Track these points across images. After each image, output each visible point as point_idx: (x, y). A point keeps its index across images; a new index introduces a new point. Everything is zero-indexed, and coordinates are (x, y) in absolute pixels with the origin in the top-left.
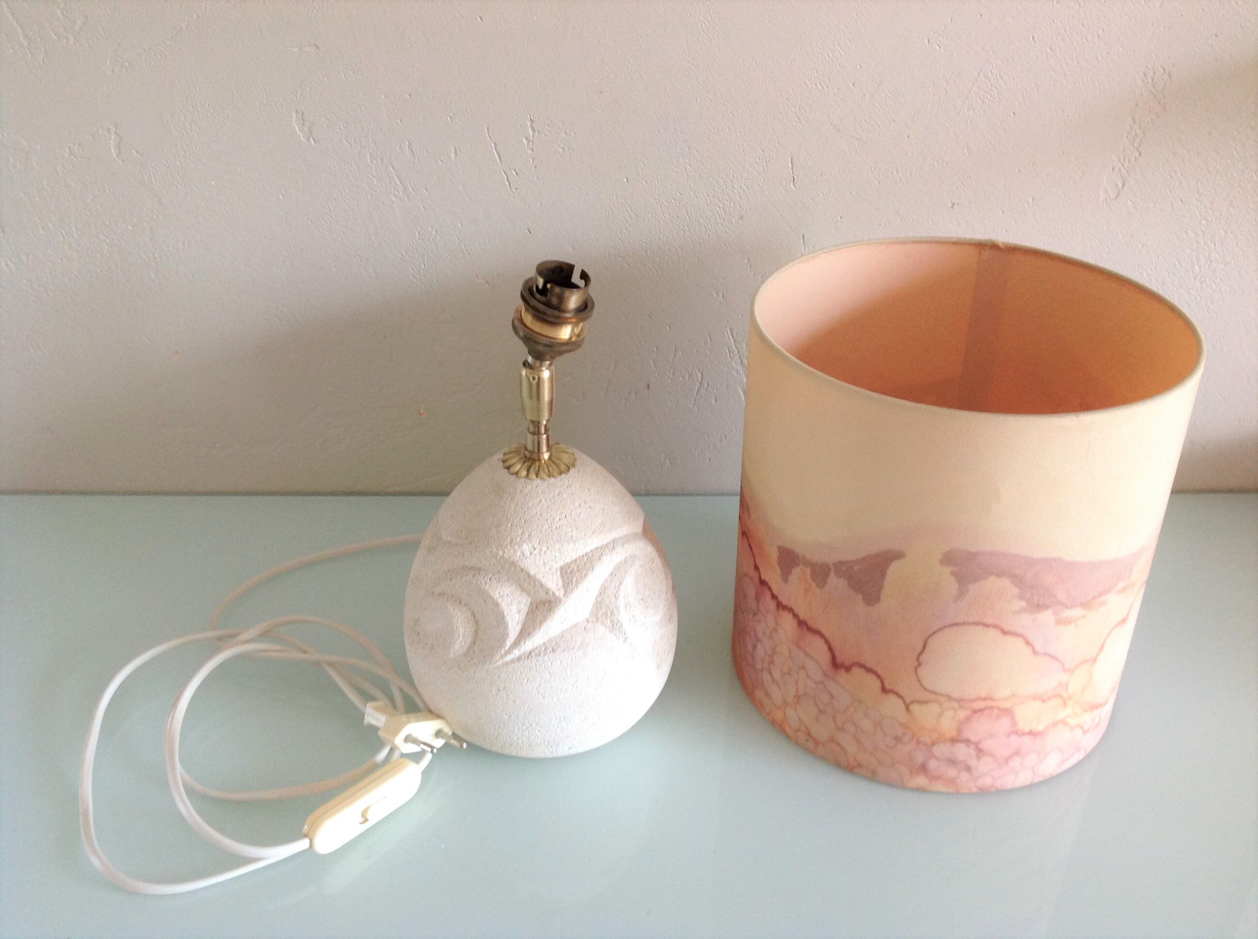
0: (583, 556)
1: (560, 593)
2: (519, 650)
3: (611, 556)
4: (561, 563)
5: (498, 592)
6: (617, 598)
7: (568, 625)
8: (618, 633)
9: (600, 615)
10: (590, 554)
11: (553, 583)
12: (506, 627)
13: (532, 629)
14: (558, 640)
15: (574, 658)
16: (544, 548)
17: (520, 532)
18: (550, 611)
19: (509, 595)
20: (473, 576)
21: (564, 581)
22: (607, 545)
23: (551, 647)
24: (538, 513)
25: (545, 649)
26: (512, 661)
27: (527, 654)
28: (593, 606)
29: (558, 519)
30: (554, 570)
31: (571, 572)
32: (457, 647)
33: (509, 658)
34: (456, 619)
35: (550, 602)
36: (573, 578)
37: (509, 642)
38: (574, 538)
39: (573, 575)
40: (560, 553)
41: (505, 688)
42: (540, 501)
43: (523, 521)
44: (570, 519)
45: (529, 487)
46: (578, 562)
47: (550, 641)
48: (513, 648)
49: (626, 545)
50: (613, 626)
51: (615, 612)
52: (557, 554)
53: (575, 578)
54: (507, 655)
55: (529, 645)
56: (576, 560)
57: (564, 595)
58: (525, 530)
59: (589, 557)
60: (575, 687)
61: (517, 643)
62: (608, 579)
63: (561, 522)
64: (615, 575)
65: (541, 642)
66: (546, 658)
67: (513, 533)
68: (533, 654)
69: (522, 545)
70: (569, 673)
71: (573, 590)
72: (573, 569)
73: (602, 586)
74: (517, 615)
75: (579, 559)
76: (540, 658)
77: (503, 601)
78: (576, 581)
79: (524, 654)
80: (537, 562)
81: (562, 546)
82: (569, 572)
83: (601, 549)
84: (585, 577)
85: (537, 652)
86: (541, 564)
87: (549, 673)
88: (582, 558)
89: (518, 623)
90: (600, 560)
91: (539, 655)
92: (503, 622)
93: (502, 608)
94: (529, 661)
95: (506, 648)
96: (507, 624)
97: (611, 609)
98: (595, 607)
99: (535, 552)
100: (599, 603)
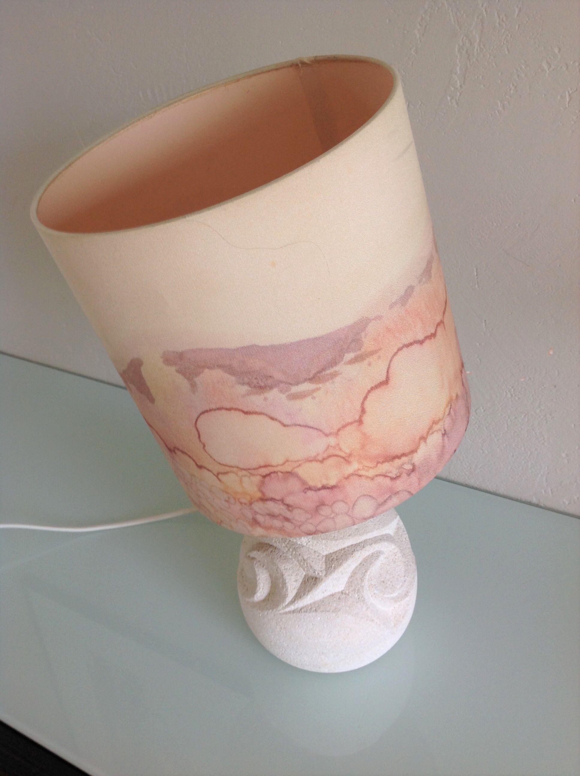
0: (341, 550)
1: (322, 574)
2: (294, 606)
3: (361, 552)
4: (326, 553)
5: (283, 566)
6: (362, 580)
7: (327, 594)
8: (362, 604)
9: (351, 590)
10: (346, 550)
11: (319, 567)
12: (287, 590)
13: (303, 594)
14: (320, 603)
15: (329, 617)
16: (315, 542)
18: (315, 584)
19: (291, 569)
20: (271, 552)
21: (326, 566)
22: (360, 543)
23: (315, 608)
25: (311, 609)
26: (290, 612)
27: (299, 610)
28: (346, 584)
30: (320, 557)
31: (332, 560)
32: (259, 594)
33: (287, 610)
34: (259, 577)
35: (316, 578)
36: (332, 564)
37: (288, 600)
38: (336, 538)
39: (333, 562)
40: (326, 546)
41: (285, 628)
46: (337, 554)
47: (314, 603)
48: (290, 604)
49: (373, 545)
50: (359, 598)
51: (360, 590)
52: (324, 547)
53: (333, 565)
54: (286, 607)
55: (300, 604)
56: (336, 552)
57: (325, 576)
59: (345, 552)
60: (329, 636)
61: (293, 602)
64: (363, 565)
65: (309, 603)
66: (311, 614)
68: (302, 610)
69: (302, 538)
70: (325, 626)
71: (331, 573)
72: (334, 558)
73: (353, 570)
74: (294, 583)
75: (338, 552)
76: (307, 614)
77: (286, 572)
78: (334, 567)
79: (297, 609)
80: (310, 550)
81: (327, 542)
82: (331, 559)
83: (355, 547)
84: (340, 565)
85: (305, 609)
86: (312, 552)
87: (312, 624)
88: (340, 551)
89: (295, 588)
90: (352, 554)
91: (306, 612)
92: (286, 587)
93: (285, 577)
94: (300, 614)
95: (286, 603)
96: (288, 588)
97: (358, 588)
98: (347, 585)
99: (310, 543)
100: (351, 582)
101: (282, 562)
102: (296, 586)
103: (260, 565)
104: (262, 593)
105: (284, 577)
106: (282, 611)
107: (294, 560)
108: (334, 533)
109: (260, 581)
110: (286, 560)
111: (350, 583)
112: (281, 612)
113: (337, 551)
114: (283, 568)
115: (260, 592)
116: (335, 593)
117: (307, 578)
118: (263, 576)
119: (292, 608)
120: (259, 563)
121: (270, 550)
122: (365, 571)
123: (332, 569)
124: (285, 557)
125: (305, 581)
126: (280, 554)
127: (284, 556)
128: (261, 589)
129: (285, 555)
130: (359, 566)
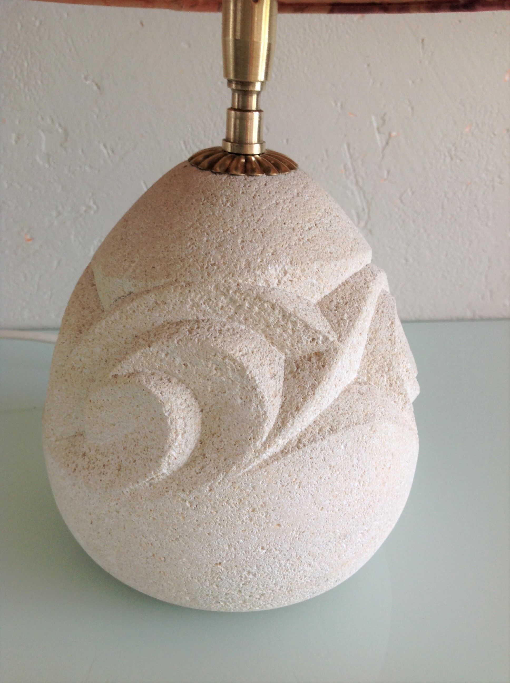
0: (343, 285)
1: (333, 338)
2: (284, 438)
3: (374, 285)
4: (318, 297)
5: (237, 348)
7: (340, 389)
9: (374, 371)
10: (352, 281)
11: (319, 324)
12: (261, 403)
13: (301, 400)
14: (334, 413)
16: (298, 272)
17: (259, 250)
18: (324, 366)
19: (255, 351)
20: (190, 332)
21: (330, 321)
23: (329, 424)
24: (279, 219)
25: (320, 430)
26: (275, 458)
28: (363, 360)
29: (307, 228)
30: (312, 307)
31: (337, 307)
32: (173, 453)
33: (270, 451)
34: (167, 407)
35: (319, 355)
36: (343, 315)
37: (268, 427)
39: (341, 310)
41: (263, 505)
42: (277, 204)
43: (260, 234)
44: (322, 229)
45: (255, 186)
46: (341, 294)
47: (321, 416)
48: (276, 435)
50: (391, 385)
51: (394, 363)
53: (346, 316)
54: (265, 448)
55: (296, 428)
56: (336, 291)
57: (338, 340)
58: (266, 246)
59: (353, 286)
62: (375, 317)
63: (313, 232)
66: (325, 442)
67: (248, 253)
68: (304, 441)
69: (266, 268)
70: (355, 461)
72: (337, 303)
73: (370, 329)
74: (272, 382)
75: (339, 289)
76: (317, 445)
77: (249, 361)
78: (348, 318)
79: (290, 442)
80: (289, 295)
81: (322, 265)
82: (333, 306)
83: (361, 275)
84: (359, 311)
85: (309, 436)
86: (295, 298)
87: (330, 466)
88: (343, 288)
89: (276, 396)
90: (368, 288)
91: (315, 441)
92: (256, 395)
93: (250, 372)
94: (301, 452)
95: (264, 439)
96: (263, 397)
97: (388, 360)
98: (366, 360)
99: (285, 279)
100: (371, 353)
101: (231, 342)
102: (276, 388)
103: (161, 379)
104: (183, 446)
105: (248, 373)
106: (257, 462)
107: (252, 332)
108: (329, 245)
109: (173, 415)
110: (238, 335)
111: (370, 355)
112: (251, 467)
113: (336, 289)
114: (238, 354)
115: (176, 444)
116: (349, 385)
117: (294, 363)
118: (179, 402)
119: (281, 442)
120: (156, 378)
121: (185, 329)
122: (390, 322)
123: (347, 324)
124: (231, 331)
125: (291, 372)
126: (218, 328)
127: (228, 330)
128: (180, 437)
129: (228, 326)
130: (377, 316)
